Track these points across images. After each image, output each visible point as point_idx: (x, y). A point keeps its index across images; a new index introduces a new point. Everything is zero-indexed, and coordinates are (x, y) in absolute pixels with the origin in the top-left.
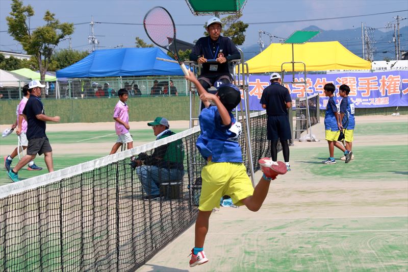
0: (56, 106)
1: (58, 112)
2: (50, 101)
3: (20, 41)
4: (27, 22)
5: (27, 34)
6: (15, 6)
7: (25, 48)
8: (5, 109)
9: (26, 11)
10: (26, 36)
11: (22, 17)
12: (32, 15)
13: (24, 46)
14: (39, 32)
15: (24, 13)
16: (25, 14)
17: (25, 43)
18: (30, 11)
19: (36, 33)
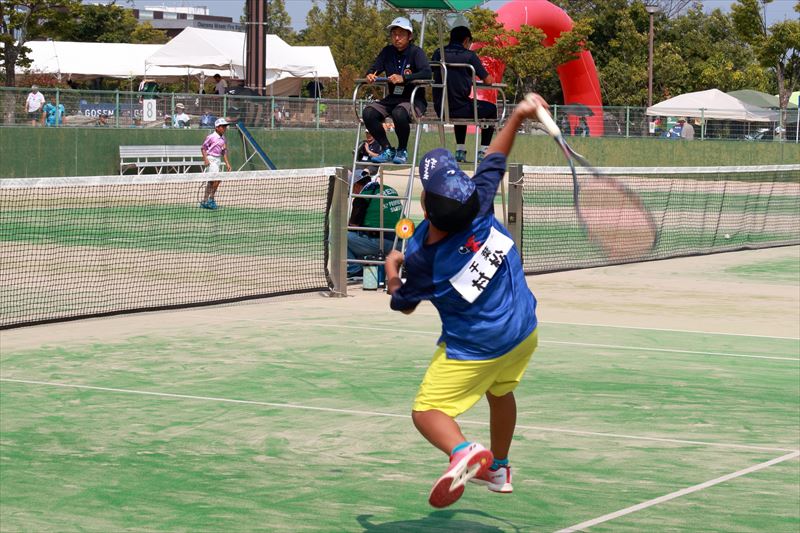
4: (761, 12)
5: (762, 34)
10: (760, 35)
11: (752, 3)
14: (778, 30)
17: (756, 47)
19: (775, 30)
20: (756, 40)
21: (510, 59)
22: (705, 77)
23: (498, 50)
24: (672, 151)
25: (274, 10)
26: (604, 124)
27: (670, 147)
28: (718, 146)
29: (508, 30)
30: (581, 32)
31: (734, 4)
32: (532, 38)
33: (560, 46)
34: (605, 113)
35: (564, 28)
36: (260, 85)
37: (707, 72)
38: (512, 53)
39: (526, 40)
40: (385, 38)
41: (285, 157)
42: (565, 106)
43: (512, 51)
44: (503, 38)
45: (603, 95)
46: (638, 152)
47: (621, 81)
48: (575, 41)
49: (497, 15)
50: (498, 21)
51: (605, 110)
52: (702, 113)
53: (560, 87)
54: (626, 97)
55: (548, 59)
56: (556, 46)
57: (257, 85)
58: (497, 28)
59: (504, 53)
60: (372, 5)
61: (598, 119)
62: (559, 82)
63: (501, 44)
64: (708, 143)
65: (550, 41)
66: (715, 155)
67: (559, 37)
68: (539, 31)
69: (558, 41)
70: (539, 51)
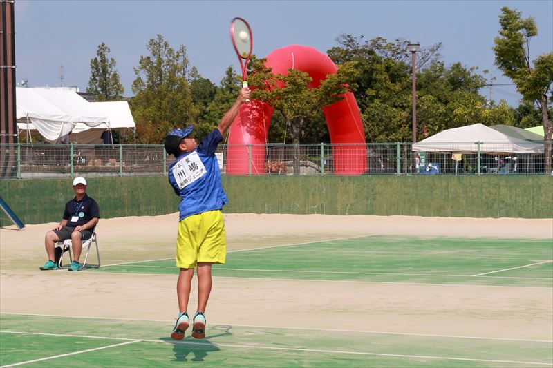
0: (540, 187)
1: (543, 198)
2: (528, 178)
3: (513, 77)
4: (525, 46)
5: (525, 67)
6: (505, 19)
7: (520, 89)
8: (452, 190)
9: (522, 27)
10: (523, 69)
11: (516, 37)
12: (533, 34)
13: (520, 85)
14: (543, 62)
15: (520, 31)
16: (522, 32)
17: (519, 81)
18: (531, 29)
19: (539, 63)
20: (520, 73)
21: (278, 102)
22: (456, 115)
23: (267, 93)
24: (446, 188)
25: (112, 83)
26: (368, 162)
27: (444, 184)
28: (496, 182)
29: (276, 75)
30: (346, 74)
31: (498, 38)
32: (299, 81)
33: (326, 88)
34: (368, 151)
35: (330, 72)
36: (11, 131)
37: (458, 112)
38: (280, 96)
39: (293, 83)
40: (192, 100)
41: (35, 208)
42: (332, 144)
43: (279, 94)
44: (271, 82)
45: (366, 134)
46: (411, 190)
47: (381, 120)
48: (340, 83)
49: (265, 60)
50: (267, 65)
51: (369, 147)
52: (479, 147)
53: (327, 129)
54: (388, 136)
55: (314, 100)
56: (321, 88)
57: (7, 132)
58: (266, 72)
59: (272, 96)
60: (181, 76)
61: (362, 157)
62: (325, 126)
63: (270, 88)
64: (486, 179)
65: (315, 84)
66: (493, 191)
67: (324, 79)
68: (305, 74)
69: (324, 83)
70: (305, 93)
